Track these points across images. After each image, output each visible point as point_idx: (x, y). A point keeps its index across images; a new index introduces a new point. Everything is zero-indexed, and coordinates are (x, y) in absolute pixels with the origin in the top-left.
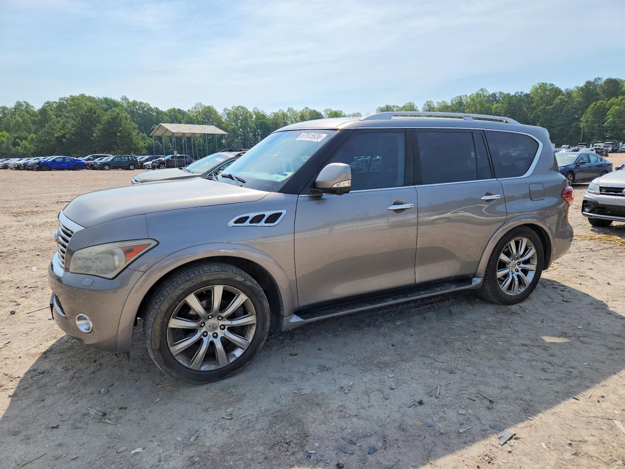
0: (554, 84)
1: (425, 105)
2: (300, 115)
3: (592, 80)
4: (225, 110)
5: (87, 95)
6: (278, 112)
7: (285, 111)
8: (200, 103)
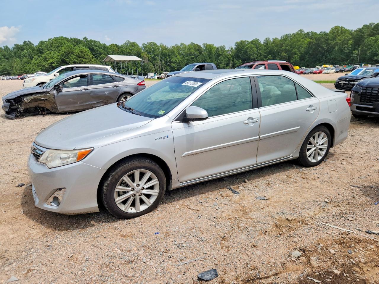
0: (344, 27)
1: (264, 40)
2: (188, 47)
3: (368, 24)
4: (143, 45)
5: (64, 37)
6: (175, 45)
7: (179, 45)
8: (129, 41)
